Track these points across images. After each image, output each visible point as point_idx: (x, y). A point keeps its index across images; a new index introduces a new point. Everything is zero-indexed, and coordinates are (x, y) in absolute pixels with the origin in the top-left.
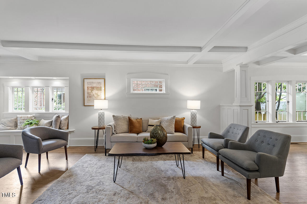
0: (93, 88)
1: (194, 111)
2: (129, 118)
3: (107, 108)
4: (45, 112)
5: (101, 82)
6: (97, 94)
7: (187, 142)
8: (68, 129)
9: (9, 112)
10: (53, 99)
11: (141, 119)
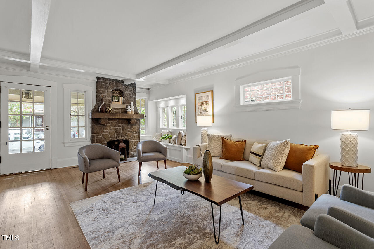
0: (203, 103)
1: (349, 133)
2: (222, 139)
3: (211, 126)
4: (176, 128)
5: (208, 95)
6: (206, 110)
7: (301, 193)
8: (186, 146)
9: (160, 128)
10: (182, 117)
11: (245, 141)
